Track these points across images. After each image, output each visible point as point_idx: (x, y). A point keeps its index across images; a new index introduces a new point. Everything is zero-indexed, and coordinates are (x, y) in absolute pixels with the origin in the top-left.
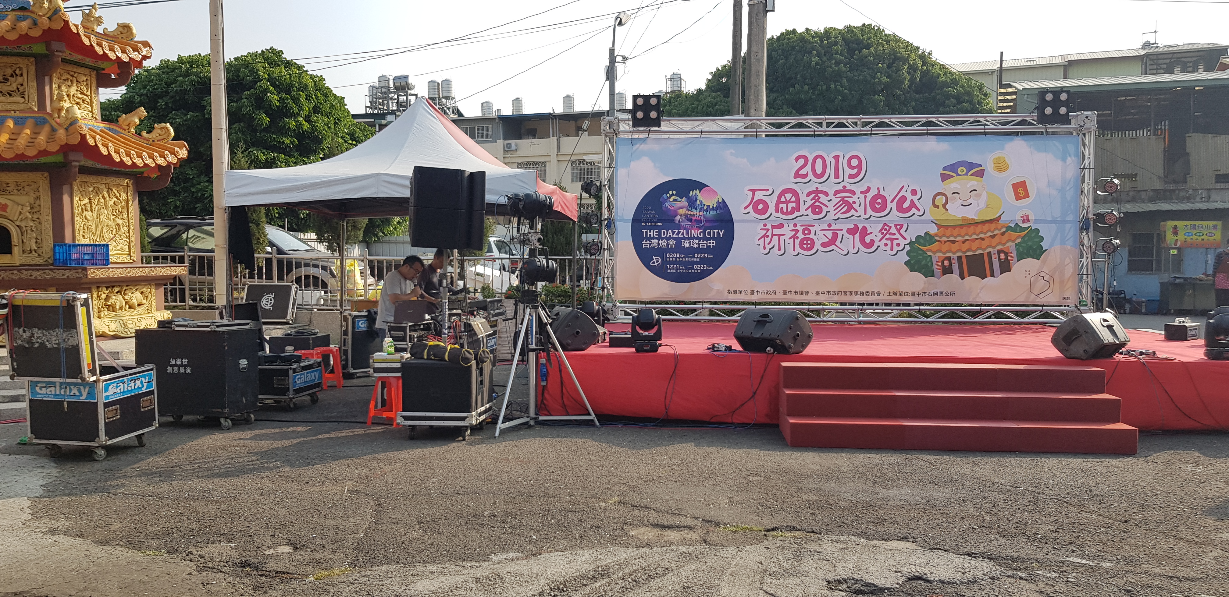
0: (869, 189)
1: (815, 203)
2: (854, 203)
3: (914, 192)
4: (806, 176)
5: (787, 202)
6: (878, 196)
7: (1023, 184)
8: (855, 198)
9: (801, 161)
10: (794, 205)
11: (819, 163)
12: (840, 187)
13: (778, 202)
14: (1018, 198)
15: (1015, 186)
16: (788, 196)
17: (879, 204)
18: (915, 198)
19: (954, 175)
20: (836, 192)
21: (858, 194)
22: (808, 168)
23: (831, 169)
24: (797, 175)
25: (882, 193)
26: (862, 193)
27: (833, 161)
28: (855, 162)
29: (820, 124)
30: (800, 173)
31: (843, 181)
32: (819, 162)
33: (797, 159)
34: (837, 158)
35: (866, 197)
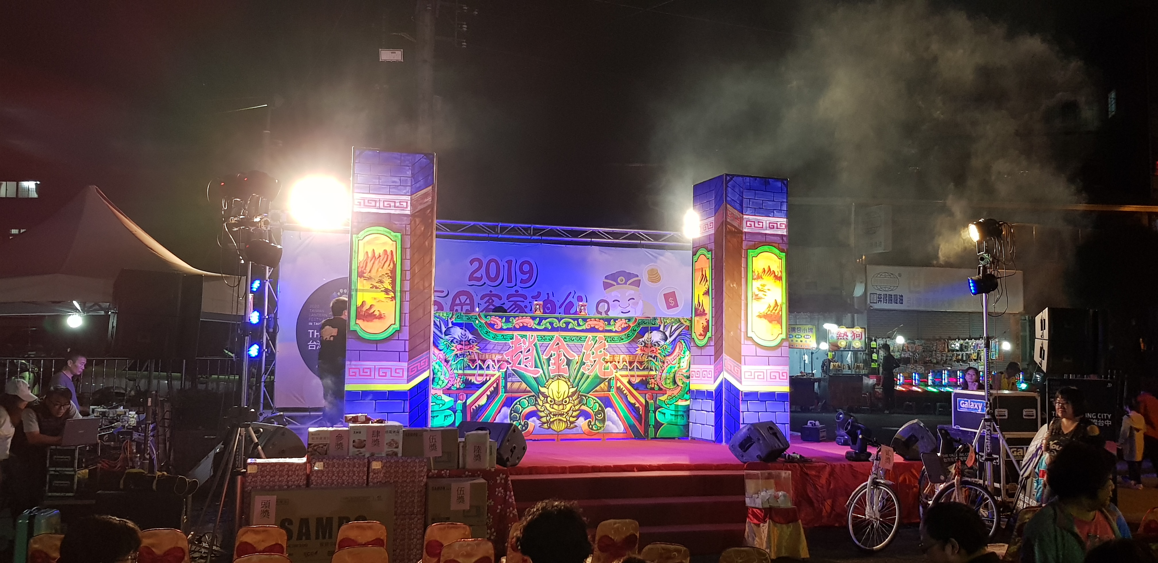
0: (539, 293)
1: (488, 306)
2: (526, 307)
3: (580, 299)
4: (479, 279)
5: (462, 305)
6: (548, 301)
7: (673, 295)
9: (476, 264)
10: (469, 307)
12: (512, 291)
13: (453, 304)
14: (669, 307)
15: (667, 296)
16: (463, 298)
17: (548, 308)
19: (615, 283)
20: (509, 297)
21: (529, 299)
22: (482, 271)
23: (504, 272)
24: (471, 278)
25: (551, 298)
26: (533, 297)
27: (506, 265)
28: (526, 268)
29: (493, 228)
30: (474, 276)
31: (516, 285)
32: (493, 265)
33: (471, 262)
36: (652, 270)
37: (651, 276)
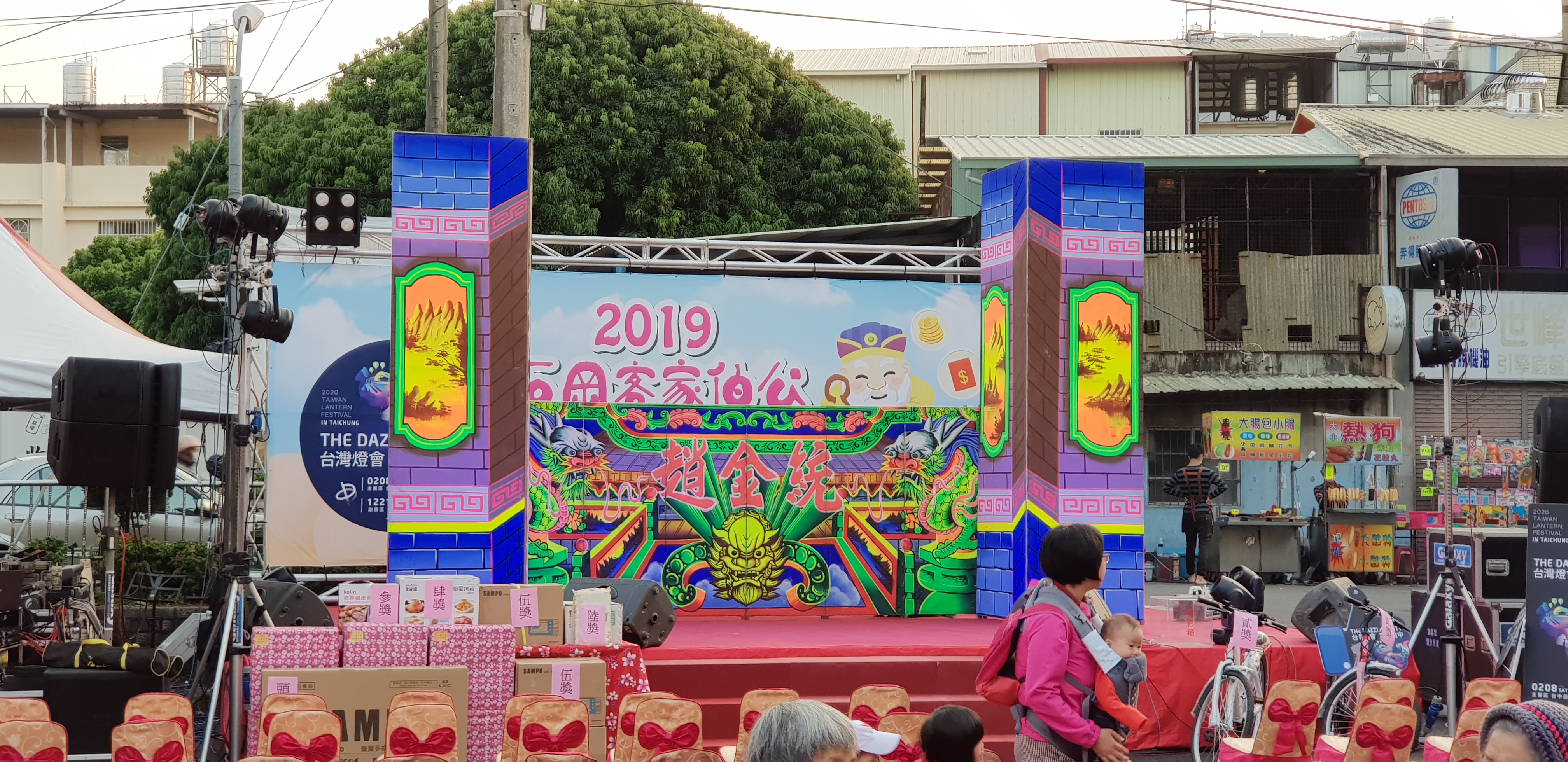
0: (721, 367)
1: (632, 388)
2: (698, 390)
3: (795, 374)
4: (614, 341)
5: (584, 387)
6: (737, 379)
7: (965, 365)
8: (698, 382)
9: (608, 315)
10: (596, 392)
11: (638, 319)
12: (674, 362)
13: (569, 386)
14: (959, 387)
15: (955, 368)
16: (587, 376)
17: (738, 392)
18: (798, 384)
19: (859, 345)
20: (668, 372)
21: (704, 375)
22: (619, 328)
23: (658, 329)
24: (601, 339)
25: (743, 373)
26: (711, 373)
27: (662, 316)
28: (698, 320)
29: (638, 251)
30: (606, 335)
31: (679, 351)
32: (638, 317)
33: (600, 312)
34: (667, 311)
35: (716, 380)
36: (927, 321)
37: (924, 331)
